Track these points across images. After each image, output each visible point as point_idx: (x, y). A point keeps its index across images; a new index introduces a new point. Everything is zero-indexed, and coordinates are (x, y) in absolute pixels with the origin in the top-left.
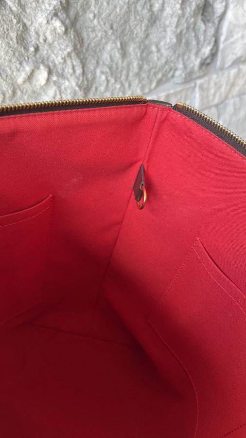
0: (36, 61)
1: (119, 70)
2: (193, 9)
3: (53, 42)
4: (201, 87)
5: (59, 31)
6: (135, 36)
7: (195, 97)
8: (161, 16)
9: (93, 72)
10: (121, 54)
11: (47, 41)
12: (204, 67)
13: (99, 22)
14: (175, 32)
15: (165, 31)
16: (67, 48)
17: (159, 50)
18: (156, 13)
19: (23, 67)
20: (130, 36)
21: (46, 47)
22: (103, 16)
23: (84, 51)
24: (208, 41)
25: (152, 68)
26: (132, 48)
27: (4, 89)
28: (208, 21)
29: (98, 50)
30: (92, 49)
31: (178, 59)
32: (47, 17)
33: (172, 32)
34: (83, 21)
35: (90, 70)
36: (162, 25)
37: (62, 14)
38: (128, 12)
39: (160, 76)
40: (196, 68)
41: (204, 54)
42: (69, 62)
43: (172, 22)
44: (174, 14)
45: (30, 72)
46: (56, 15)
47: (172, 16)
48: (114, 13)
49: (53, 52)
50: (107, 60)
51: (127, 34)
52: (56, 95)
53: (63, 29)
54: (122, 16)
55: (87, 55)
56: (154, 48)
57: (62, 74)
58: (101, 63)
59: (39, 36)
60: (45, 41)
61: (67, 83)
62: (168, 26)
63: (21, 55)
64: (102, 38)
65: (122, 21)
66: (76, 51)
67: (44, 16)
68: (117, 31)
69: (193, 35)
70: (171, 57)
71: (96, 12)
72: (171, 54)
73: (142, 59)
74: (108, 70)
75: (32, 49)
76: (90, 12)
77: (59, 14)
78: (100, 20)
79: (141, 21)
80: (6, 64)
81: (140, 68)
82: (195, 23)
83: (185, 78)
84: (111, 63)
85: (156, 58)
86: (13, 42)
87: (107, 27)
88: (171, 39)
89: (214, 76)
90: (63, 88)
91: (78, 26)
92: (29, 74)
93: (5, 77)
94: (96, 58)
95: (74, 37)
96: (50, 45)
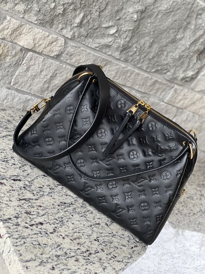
0: (115, 23)
1: (144, 51)
2: (195, 49)
3: (127, 21)
4: (176, 91)
5: (133, 19)
6: (161, 42)
7: (169, 93)
8: (178, 42)
9: (132, 44)
10: (150, 45)
11: (126, 19)
12: (184, 81)
13: (150, 26)
14: (180, 53)
15: (176, 49)
16: (131, 27)
17: (167, 56)
18: (177, 39)
19: (109, 22)
20: (159, 40)
21: (124, 21)
22: (154, 25)
23: (136, 33)
24: (193, 70)
25: (158, 62)
26: (155, 46)
27: (95, 24)
28: (200, 60)
29: (141, 36)
30: (139, 34)
31: (173, 67)
32: (133, 11)
33: (179, 52)
34: (145, 21)
35: (132, 42)
36: (176, 46)
37: (139, 14)
38: (166, 30)
39: (159, 68)
40: (179, 78)
41: (188, 74)
42: (127, 33)
43: (182, 48)
44: (185, 45)
45: (110, 26)
46: (137, 12)
47: (183, 45)
48: (159, 27)
49: (124, 24)
50: (142, 43)
51: (158, 39)
52: (111, 42)
53: (136, 19)
54: (161, 30)
55: (135, 35)
56: (165, 53)
57: (121, 35)
58: (138, 42)
59: (124, 15)
60: (125, 18)
61: (120, 41)
62: (179, 48)
63: (112, 17)
64: (147, 33)
65: (160, 32)
66: (133, 31)
67: (132, 10)
68: (155, 34)
69: (188, 61)
70: (171, 63)
71: (152, 21)
72: (172, 62)
73: (157, 54)
74: (139, 48)
75: (118, 18)
76: (150, 20)
77: (138, 13)
78: (152, 25)
79: (168, 38)
80: (104, 16)
81: (153, 58)
82: (192, 56)
83: (171, 79)
84: (143, 46)
85: (163, 58)
86: (114, 11)
87: (152, 30)
88: (176, 55)
89: (186, 90)
90: (116, 41)
91: (141, 21)
92: (109, 26)
93: (99, 21)
94: (138, 39)
95: (137, 25)
96: (126, 21)
